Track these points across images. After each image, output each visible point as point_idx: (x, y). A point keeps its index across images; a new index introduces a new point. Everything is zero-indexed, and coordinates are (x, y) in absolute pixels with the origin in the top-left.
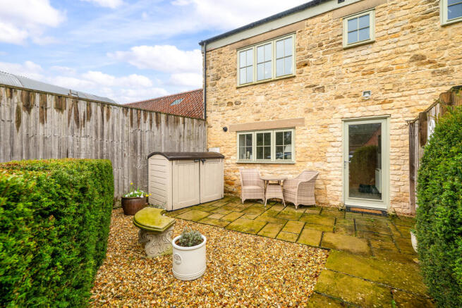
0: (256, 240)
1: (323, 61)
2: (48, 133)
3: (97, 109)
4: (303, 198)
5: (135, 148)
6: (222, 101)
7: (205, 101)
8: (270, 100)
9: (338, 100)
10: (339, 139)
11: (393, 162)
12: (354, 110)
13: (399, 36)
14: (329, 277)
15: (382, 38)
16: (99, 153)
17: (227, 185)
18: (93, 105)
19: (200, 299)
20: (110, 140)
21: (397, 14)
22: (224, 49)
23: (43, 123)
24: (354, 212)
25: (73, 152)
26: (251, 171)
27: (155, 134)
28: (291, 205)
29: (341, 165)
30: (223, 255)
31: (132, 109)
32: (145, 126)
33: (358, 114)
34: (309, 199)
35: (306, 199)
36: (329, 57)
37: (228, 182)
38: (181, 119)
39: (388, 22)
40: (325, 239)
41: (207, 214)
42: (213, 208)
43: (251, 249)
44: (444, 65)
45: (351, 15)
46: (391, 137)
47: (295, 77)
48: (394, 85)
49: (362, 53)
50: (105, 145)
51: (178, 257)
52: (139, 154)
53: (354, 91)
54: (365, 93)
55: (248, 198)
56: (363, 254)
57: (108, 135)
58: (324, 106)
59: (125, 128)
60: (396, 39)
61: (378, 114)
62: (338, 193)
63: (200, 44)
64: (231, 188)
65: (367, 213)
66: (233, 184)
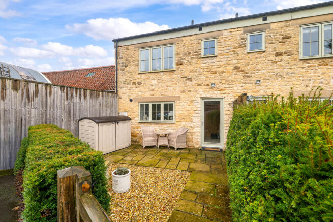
0: (154, 170)
1: (190, 63)
2: (8, 107)
3: (42, 89)
4: (179, 144)
5: (69, 114)
6: (128, 81)
7: (117, 80)
8: (160, 84)
9: (199, 87)
10: (199, 109)
11: (225, 122)
12: (207, 93)
13: (228, 55)
14: (191, 183)
15: (221, 55)
16: (44, 119)
17: (132, 137)
18: (40, 86)
19: (131, 200)
20: (52, 110)
21: (228, 43)
22: (130, 47)
23: (4, 100)
24: (206, 150)
25: (25, 120)
26: (148, 128)
27: (83, 104)
28: (172, 148)
29: (200, 124)
30: (138, 179)
31: (67, 87)
32: (76, 99)
33: (209, 96)
34: (183, 144)
35: (181, 144)
36: (194, 61)
37: (133, 135)
38: (101, 93)
39: (223, 46)
40: (190, 166)
41: (122, 157)
42: (125, 153)
43: (152, 175)
44: (247, 73)
45: (205, 39)
46: (225, 109)
47: (175, 70)
48: (226, 81)
49: (211, 61)
50: (48, 114)
51: (117, 181)
52: (72, 119)
53: (207, 82)
54: (212, 84)
55: (147, 145)
56: (207, 172)
57: (50, 106)
58: (191, 89)
59: (63, 101)
60: (227, 56)
61: (219, 96)
62: (199, 140)
63: (113, 41)
64: (135, 139)
65: (213, 151)
66: (136, 136)
